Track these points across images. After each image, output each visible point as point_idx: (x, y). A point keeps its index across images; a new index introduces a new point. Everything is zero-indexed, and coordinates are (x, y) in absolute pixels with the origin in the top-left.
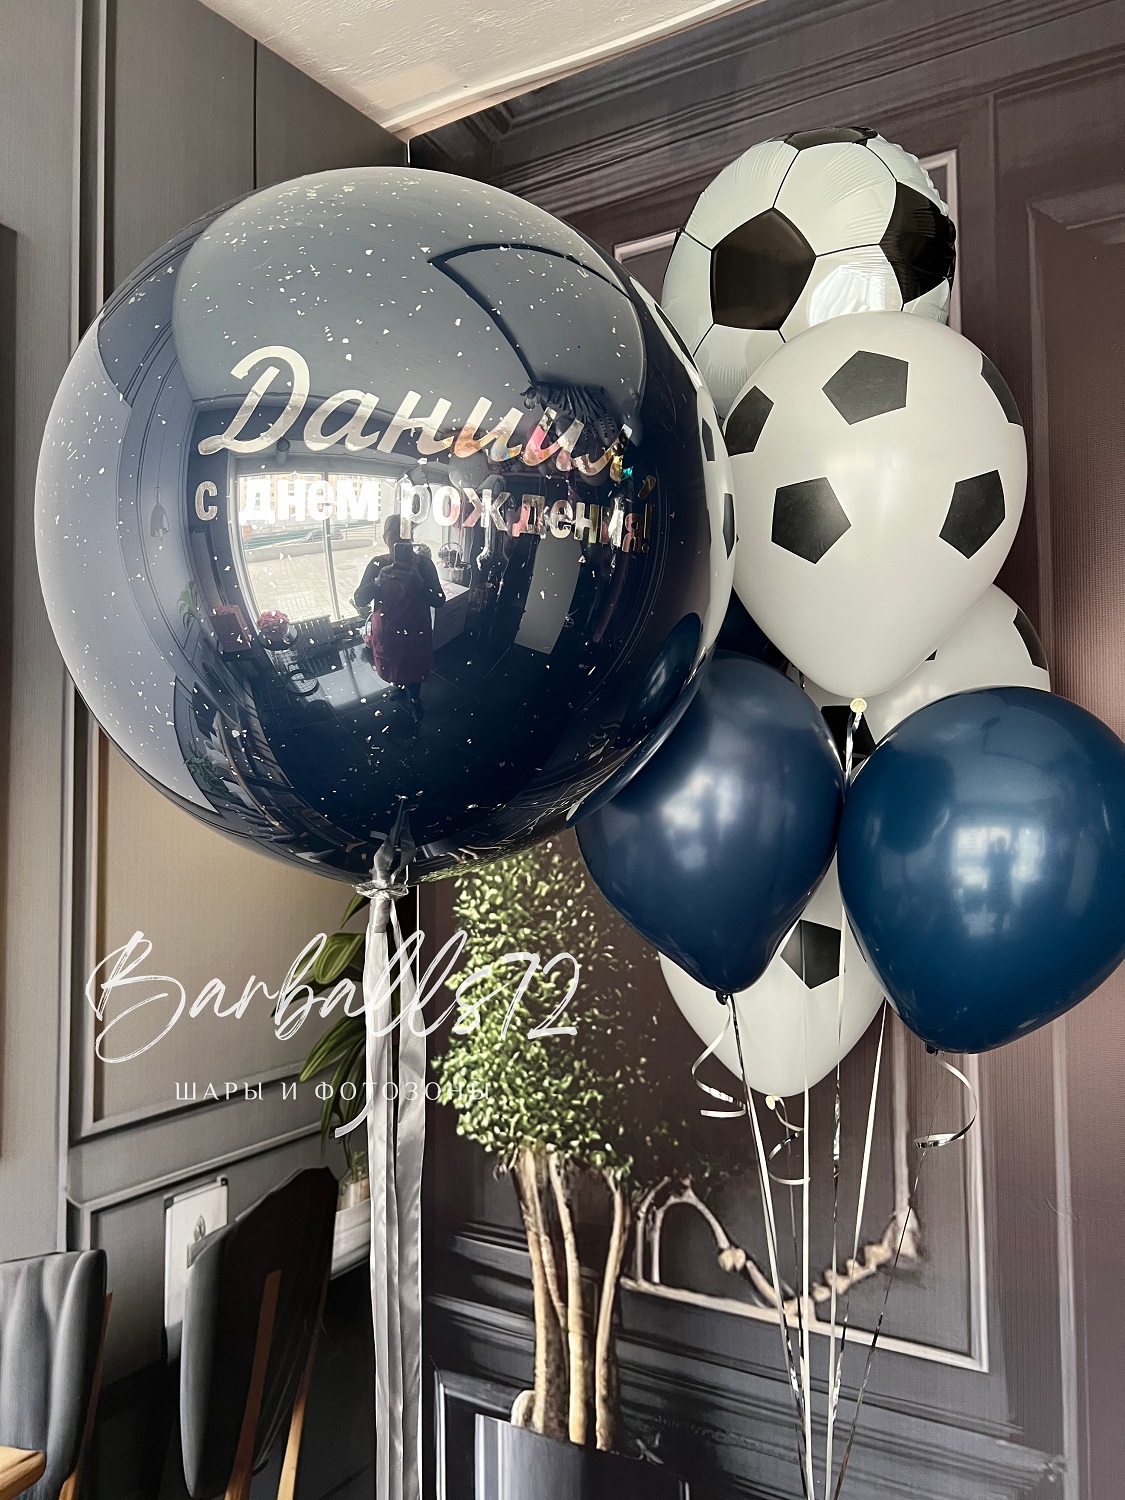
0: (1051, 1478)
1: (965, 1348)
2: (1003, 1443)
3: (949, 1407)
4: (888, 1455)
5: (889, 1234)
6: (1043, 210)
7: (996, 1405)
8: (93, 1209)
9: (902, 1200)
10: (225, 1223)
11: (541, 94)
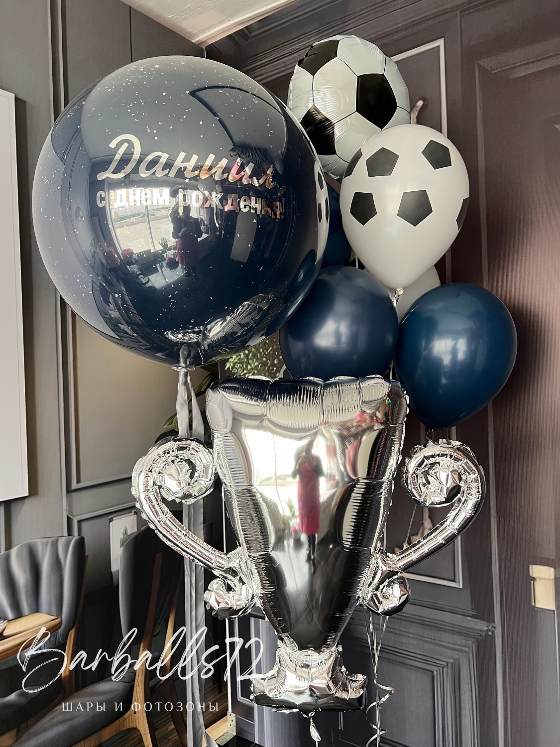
0: (490, 633)
1: (452, 578)
2: (469, 618)
3: (447, 604)
4: (421, 626)
5: (421, 531)
6: (482, 64)
7: (466, 603)
8: (78, 520)
9: (426, 516)
10: (136, 531)
11: (262, 22)
